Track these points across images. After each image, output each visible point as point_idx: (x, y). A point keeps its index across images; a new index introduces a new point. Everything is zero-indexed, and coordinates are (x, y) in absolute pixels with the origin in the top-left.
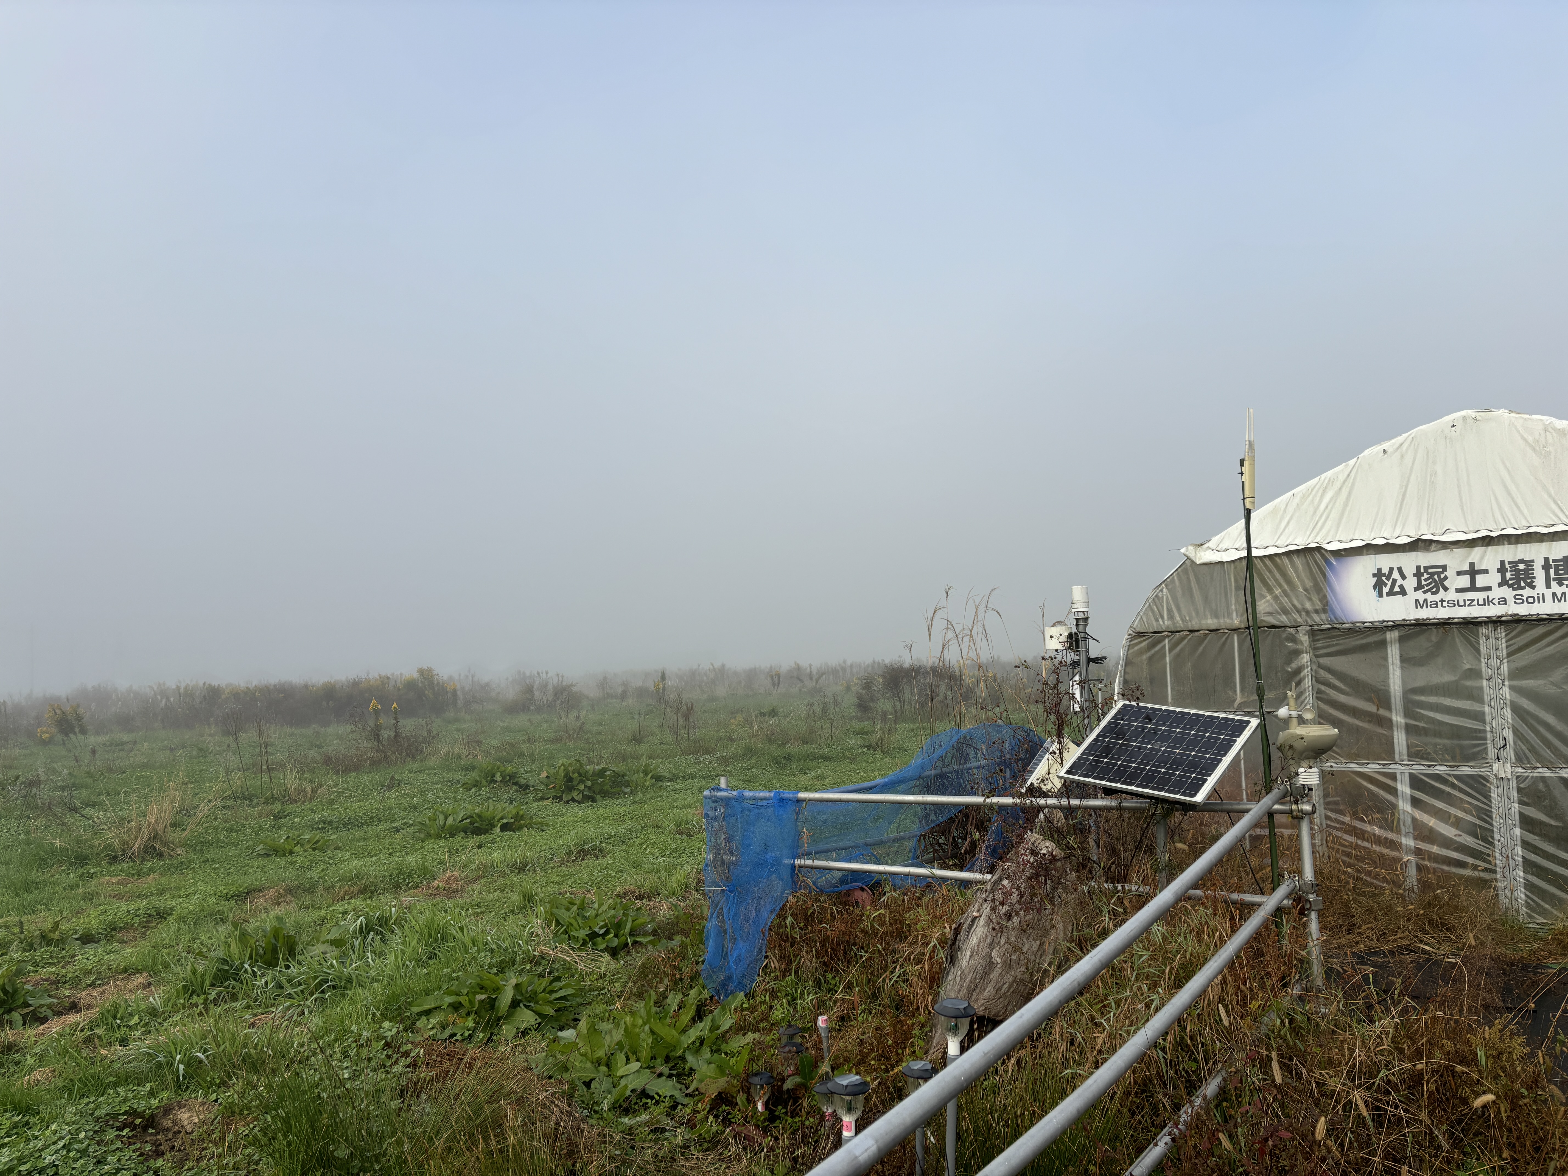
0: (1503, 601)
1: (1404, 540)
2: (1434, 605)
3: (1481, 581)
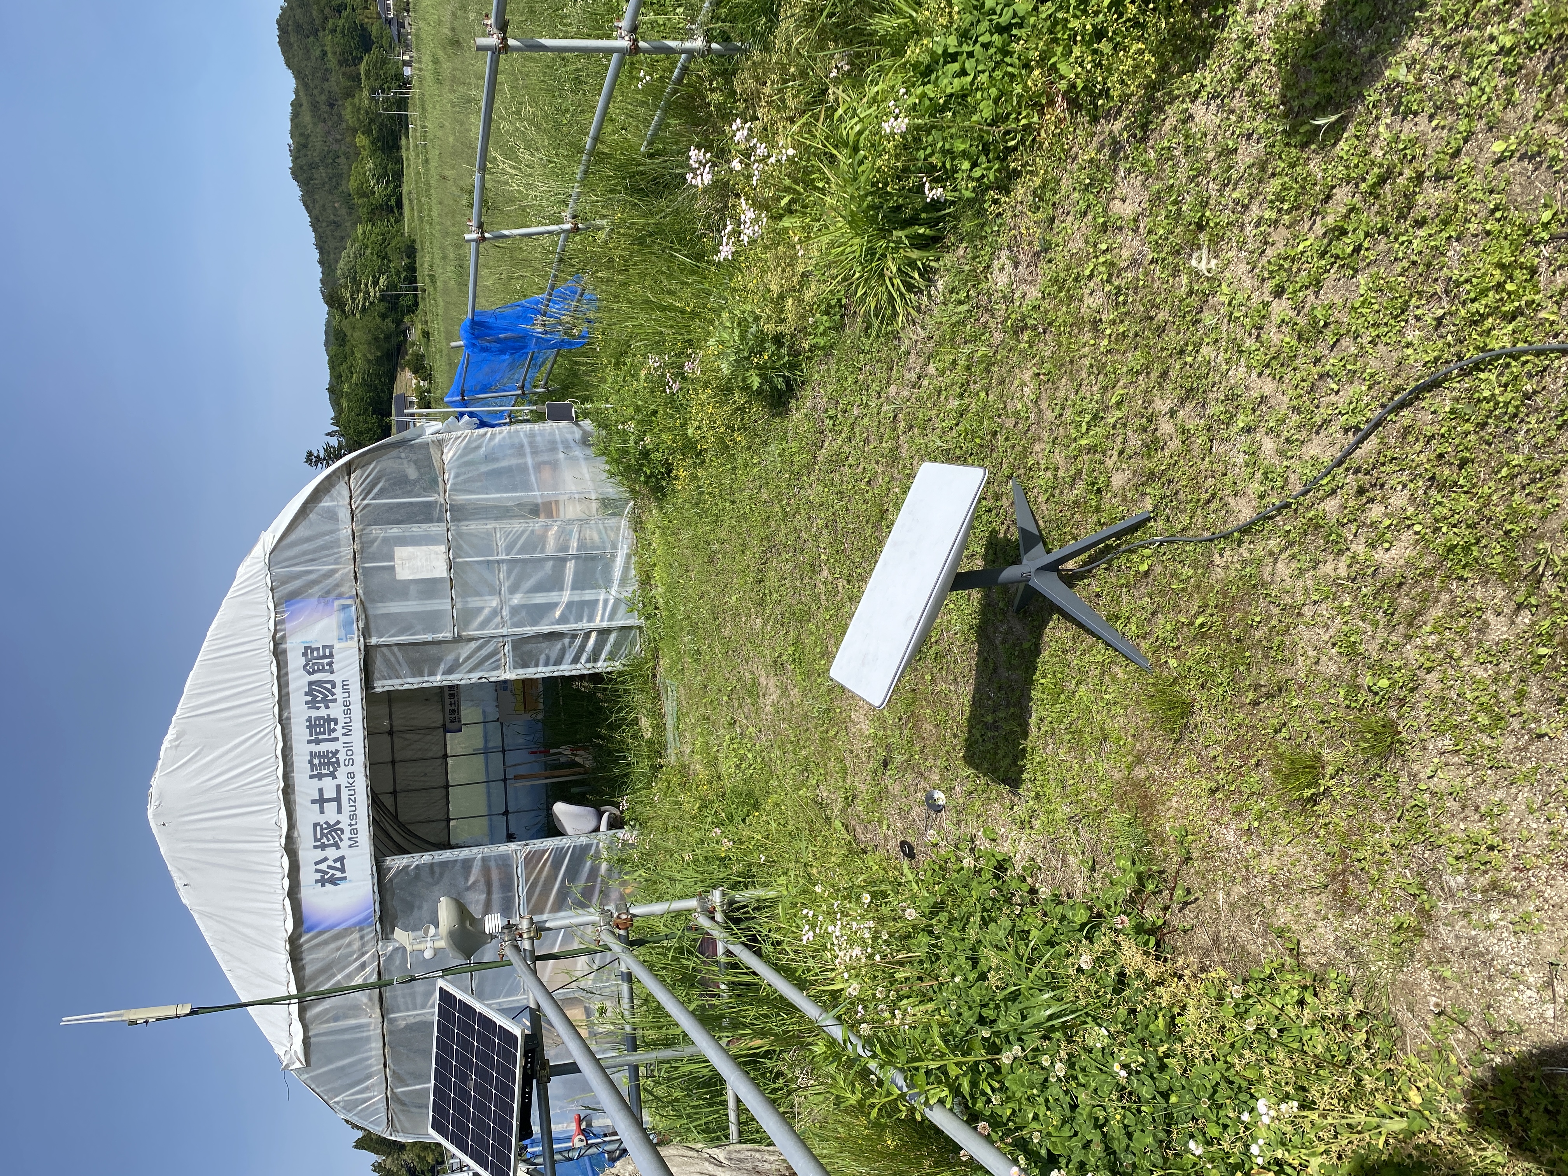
0: (351, 775)
1: (285, 861)
2: (355, 831)
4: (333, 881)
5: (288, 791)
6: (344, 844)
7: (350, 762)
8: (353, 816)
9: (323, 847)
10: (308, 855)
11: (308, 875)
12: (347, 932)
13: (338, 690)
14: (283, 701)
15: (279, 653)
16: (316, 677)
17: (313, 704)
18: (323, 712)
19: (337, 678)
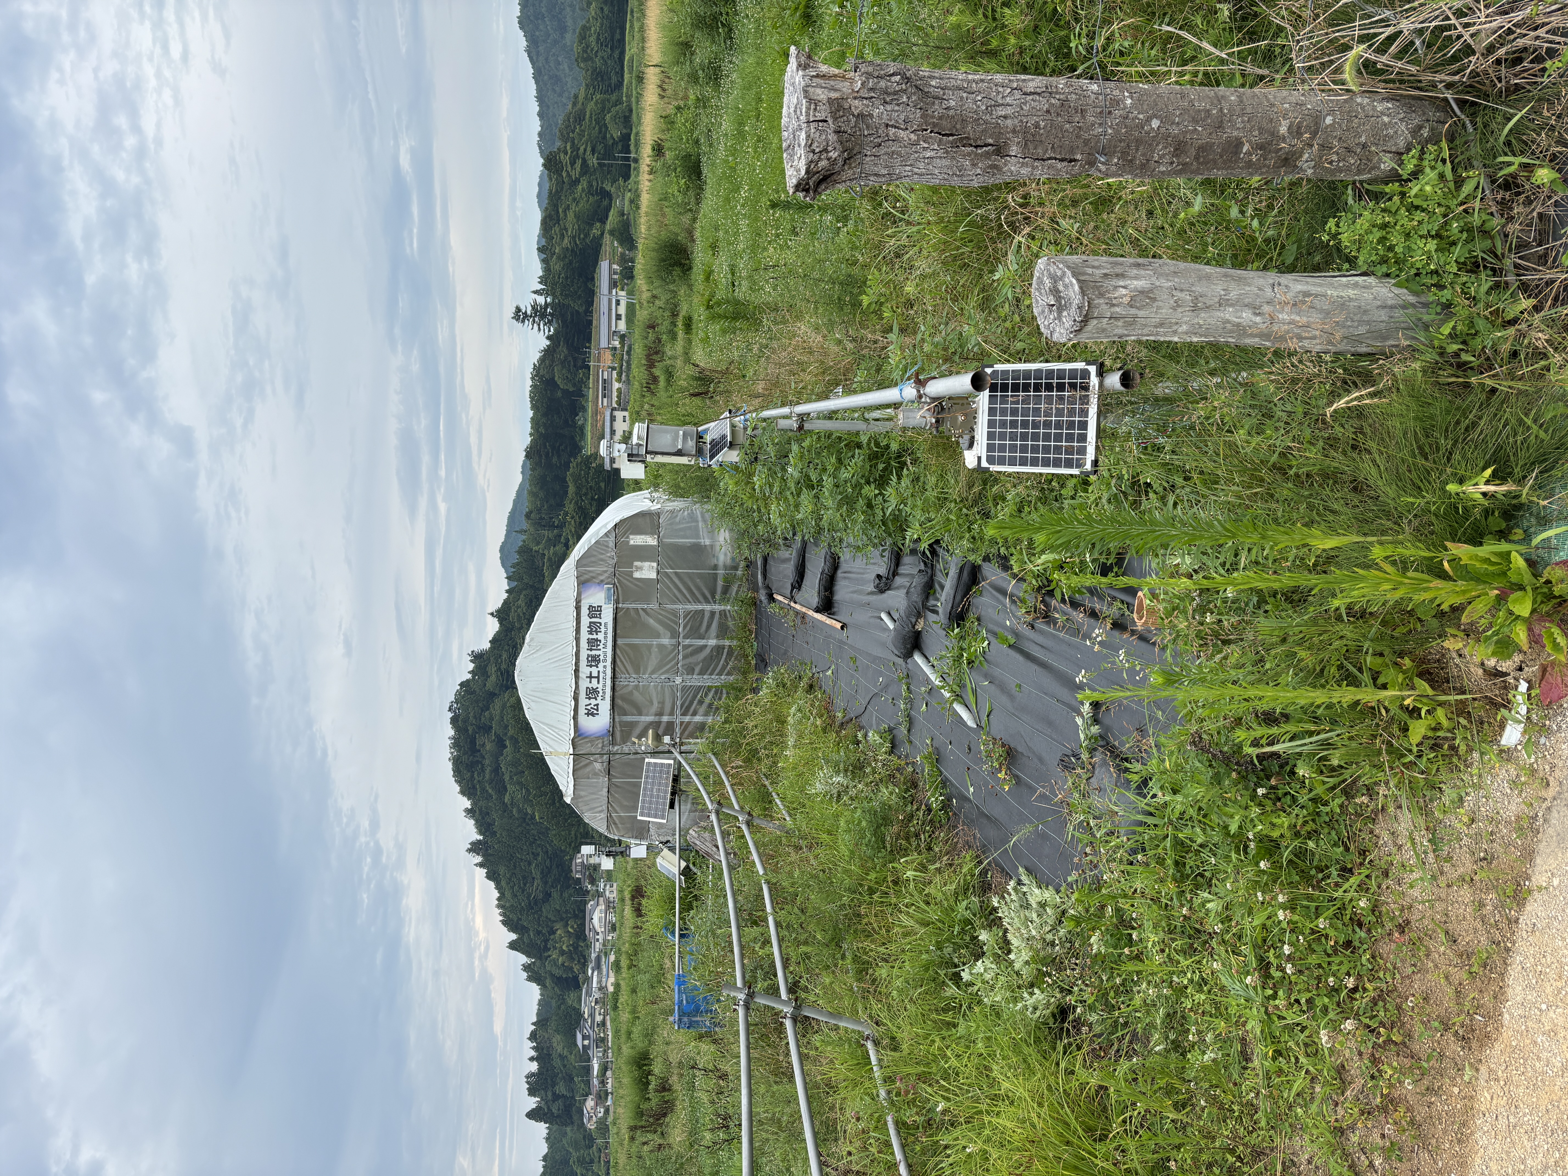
0: (605, 667)
1: (573, 703)
2: (604, 693)
3: (595, 674)
4: (593, 715)
5: (577, 671)
6: (599, 698)
7: (605, 661)
8: (604, 686)
9: (590, 698)
10: (583, 701)
11: (582, 711)
12: (598, 738)
13: (602, 627)
14: (578, 630)
15: (578, 608)
16: (593, 620)
17: (590, 633)
18: (595, 636)
19: (602, 621)
